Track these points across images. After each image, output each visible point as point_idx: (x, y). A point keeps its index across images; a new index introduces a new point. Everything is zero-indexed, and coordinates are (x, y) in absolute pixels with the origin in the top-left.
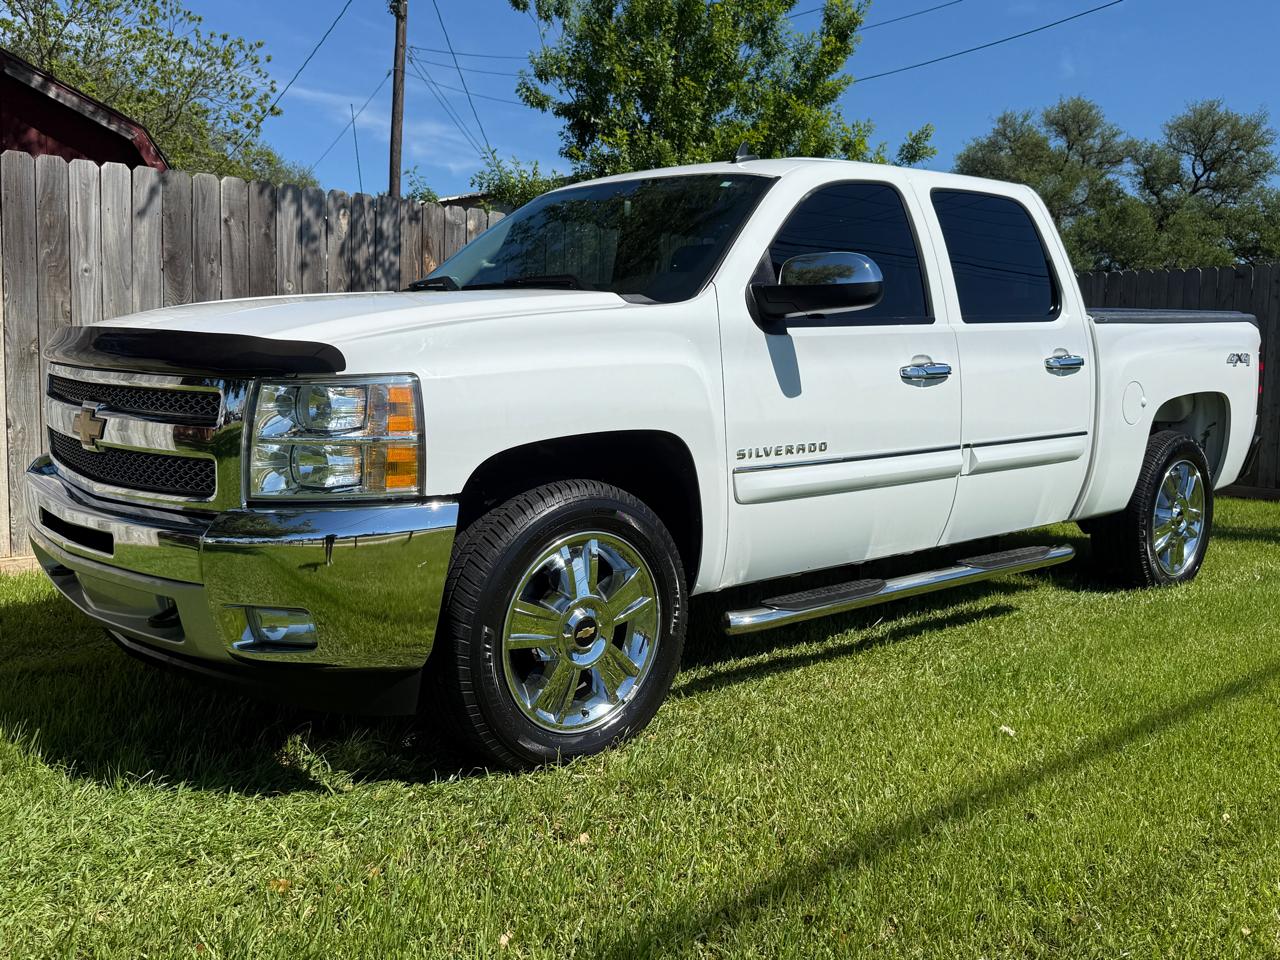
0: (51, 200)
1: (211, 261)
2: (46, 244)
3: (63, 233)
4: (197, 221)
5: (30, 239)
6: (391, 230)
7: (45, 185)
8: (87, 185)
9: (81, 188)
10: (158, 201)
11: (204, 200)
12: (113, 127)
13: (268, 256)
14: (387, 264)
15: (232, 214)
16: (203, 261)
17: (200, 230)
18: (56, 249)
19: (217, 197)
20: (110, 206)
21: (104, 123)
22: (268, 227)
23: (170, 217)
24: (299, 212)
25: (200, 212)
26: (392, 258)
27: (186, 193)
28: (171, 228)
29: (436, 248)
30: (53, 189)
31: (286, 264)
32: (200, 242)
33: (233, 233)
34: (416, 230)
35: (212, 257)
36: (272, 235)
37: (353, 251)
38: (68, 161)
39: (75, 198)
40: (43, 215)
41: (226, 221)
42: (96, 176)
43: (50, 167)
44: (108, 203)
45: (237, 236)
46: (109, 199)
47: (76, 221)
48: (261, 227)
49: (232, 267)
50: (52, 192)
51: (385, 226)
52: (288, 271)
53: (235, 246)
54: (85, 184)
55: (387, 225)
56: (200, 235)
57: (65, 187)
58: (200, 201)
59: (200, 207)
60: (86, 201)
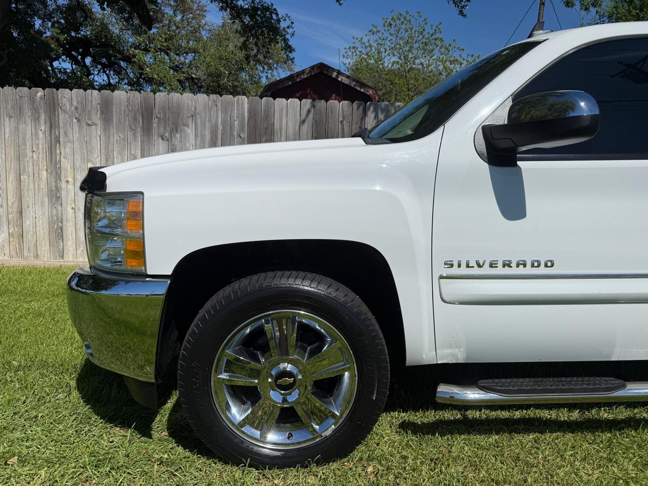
0: (267, 116)
2: (265, 136)
3: (271, 131)
4: (328, 123)
5: (259, 134)
7: (265, 111)
8: (282, 110)
9: (279, 111)
10: (311, 115)
11: (332, 113)
12: (362, 90)
15: (344, 118)
17: (329, 127)
18: (268, 138)
19: (337, 112)
21: (359, 89)
22: (361, 124)
23: (316, 122)
24: (376, 116)
25: (330, 119)
27: (324, 111)
28: (317, 126)
32: (329, 132)
33: (344, 127)
38: (274, 99)
39: (277, 115)
40: (264, 123)
41: (341, 122)
42: (286, 105)
43: (267, 102)
44: (290, 117)
45: (346, 128)
46: (290, 114)
47: (277, 126)
48: (357, 124)
50: (268, 113)
53: (345, 133)
56: (329, 129)
57: (273, 111)
58: (330, 114)
59: (330, 116)
60: (281, 117)
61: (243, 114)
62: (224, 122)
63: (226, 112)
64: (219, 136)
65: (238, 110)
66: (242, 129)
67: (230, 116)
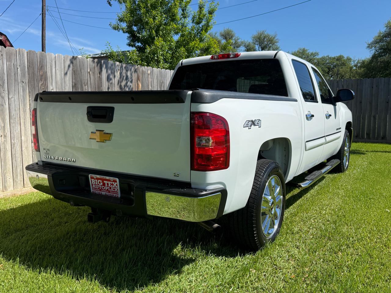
0: (42, 66)
1: (85, 85)
2: (41, 81)
3: (45, 77)
4: (81, 72)
5: (36, 79)
6: (130, 76)
7: (40, 61)
8: (52, 61)
11: (83, 66)
13: (100, 83)
14: (129, 86)
15: (90, 70)
16: (83, 85)
17: (82, 76)
18: (44, 82)
19: (86, 65)
20: (58, 68)
22: (100, 73)
23: (74, 71)
24: (107, 72)
25: (82, 69)
26: (130, 84)
27: (78, 64)
28: (75, 75)
29: (141, 79)
30: (42, 63)
31: (105, 85)
32: (82, 79)
33: (91, 76)
34: (136, 75)
35: (86, 84)
36: (101, 77)
37: (121, 82)
38: (47, 54)
39: (48, 66)
40: (40, 73)
41: (89, 72)
42: (54, 59)
43: (41, 55)
44: (57, 68)
46: (58, 66)
47: (49, 74)
48: (98, 74)
49: (91, 87)
51: (128, 74)
52: (105, 88)
53: (92, 81)
54: (51, 61)
55: (129, 74)
56: (82, 77)
57: (45, 62)
58: (82, 66)
59: (82, 68)
60: (51, 67)
61: (24, 63)
62: (9, 70)
63: (10, 61)
64: (6, 81)
65: (20, 60)
66: (23, 75)
67: (14, 64)
